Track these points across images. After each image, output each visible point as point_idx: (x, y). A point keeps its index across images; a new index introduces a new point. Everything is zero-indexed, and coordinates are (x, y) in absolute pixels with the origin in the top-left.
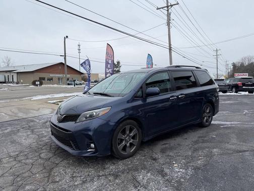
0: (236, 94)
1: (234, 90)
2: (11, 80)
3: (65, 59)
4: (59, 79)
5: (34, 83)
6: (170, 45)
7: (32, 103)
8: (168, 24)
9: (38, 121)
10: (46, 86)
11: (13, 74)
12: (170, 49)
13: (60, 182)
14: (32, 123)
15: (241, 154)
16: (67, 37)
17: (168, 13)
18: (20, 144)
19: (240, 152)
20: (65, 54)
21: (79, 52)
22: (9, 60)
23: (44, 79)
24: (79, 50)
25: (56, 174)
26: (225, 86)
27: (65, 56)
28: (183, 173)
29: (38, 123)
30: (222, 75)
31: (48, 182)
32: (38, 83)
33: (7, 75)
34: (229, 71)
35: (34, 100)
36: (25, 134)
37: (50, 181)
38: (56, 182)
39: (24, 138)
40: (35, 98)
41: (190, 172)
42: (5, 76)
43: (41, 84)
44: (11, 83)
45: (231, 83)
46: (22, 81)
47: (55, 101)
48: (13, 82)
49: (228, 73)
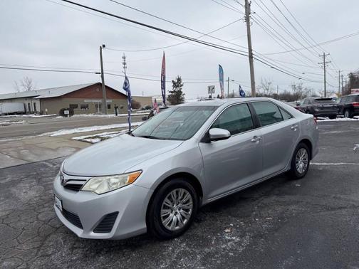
0: (349, 119)
1: (347, 113)
2: (33, 109)
3: (102, 77)
4: (96, 106)
5: (62, 113)
6: (250, 50)
7: (50, 140)
8: (247, 19)
9: (51, 166)
10: (78, 116)
11: (35, 101)
12: (251, 57)
13: (53, 256)
14: (42, 169)
15: (333, 212)
16: (104, 46)
17: (246, 4)
18: (17, 199)
19: (333, 209)
20: (102, 70)
21: (124, 68)
22: (30, 83)
23: (76, 106)
24: (124, 64)
25: (52, 243)
26: (333, 107)
28: (235, 243)
29: (51, 169)
30: (333, 92)
31: (36, 255)
32: (67, 112)
33: (27, 103)
34: (344, 85)
35: (54, 137)
36: (27, 185)
37: (40, 254)
38: (47, 256)
39: (24, 191)
40: (56, 134)
41: (246, 241)
42: (24, 104)
43: (72, 113)
44: (33, 113)
45: (343, 104)
46: (46, 110)
47: (82, 137)
48: (35, 112)
49: (343, 88)
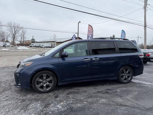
2: (54, 46)
3: (78, 35)
6: (145, 23)
8: (145, 8)
11: (55, 43)
12: (145, 26)
22: (55, 36)
27: (78, 33)
42: (52, 44)
